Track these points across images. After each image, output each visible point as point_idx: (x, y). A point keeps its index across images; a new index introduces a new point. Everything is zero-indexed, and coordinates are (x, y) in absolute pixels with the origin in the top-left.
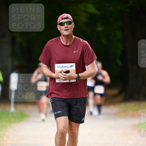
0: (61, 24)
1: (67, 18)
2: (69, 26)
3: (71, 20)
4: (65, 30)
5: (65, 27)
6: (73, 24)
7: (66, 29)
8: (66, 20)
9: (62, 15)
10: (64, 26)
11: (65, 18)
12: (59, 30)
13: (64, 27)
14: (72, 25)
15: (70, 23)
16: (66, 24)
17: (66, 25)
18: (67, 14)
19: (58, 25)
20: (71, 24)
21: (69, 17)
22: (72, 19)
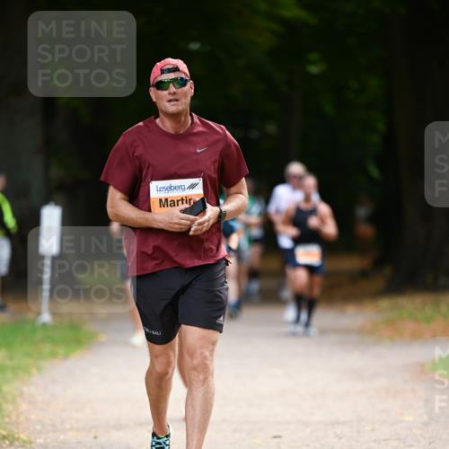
0: (161, 85)
1: (176, 69)
2: (180, 90)
3: (185, 74)
4: (170, 101)
5: (170, 94)
6: (190, 84)
7: (173, 97)
8: (172, 76)
9: (163, 62)
10: (166, 89)
11: (170, 71)
12: (154, 100)
13: (165, 93)
14: (189, 89)
15: (183, 83)
16: (171, 85)
17: (172, 89)
18: (175, 58)
19: (152, 89)
20: (185, 85)
21: (181, 69)
22: (187, 71)
